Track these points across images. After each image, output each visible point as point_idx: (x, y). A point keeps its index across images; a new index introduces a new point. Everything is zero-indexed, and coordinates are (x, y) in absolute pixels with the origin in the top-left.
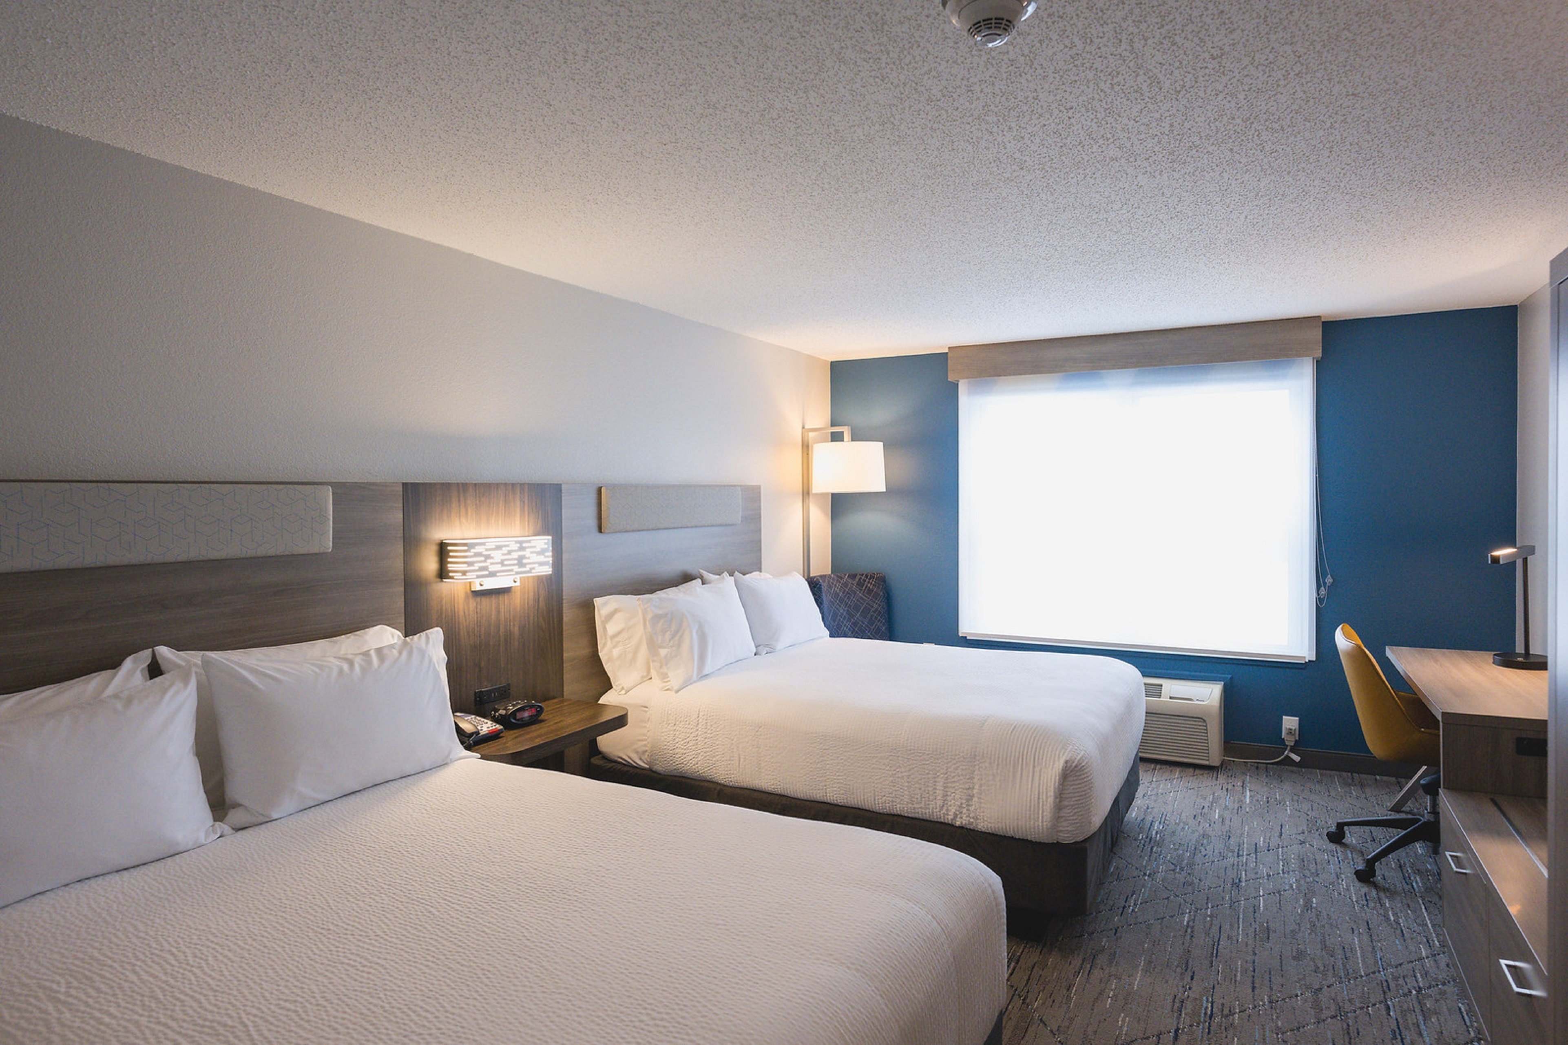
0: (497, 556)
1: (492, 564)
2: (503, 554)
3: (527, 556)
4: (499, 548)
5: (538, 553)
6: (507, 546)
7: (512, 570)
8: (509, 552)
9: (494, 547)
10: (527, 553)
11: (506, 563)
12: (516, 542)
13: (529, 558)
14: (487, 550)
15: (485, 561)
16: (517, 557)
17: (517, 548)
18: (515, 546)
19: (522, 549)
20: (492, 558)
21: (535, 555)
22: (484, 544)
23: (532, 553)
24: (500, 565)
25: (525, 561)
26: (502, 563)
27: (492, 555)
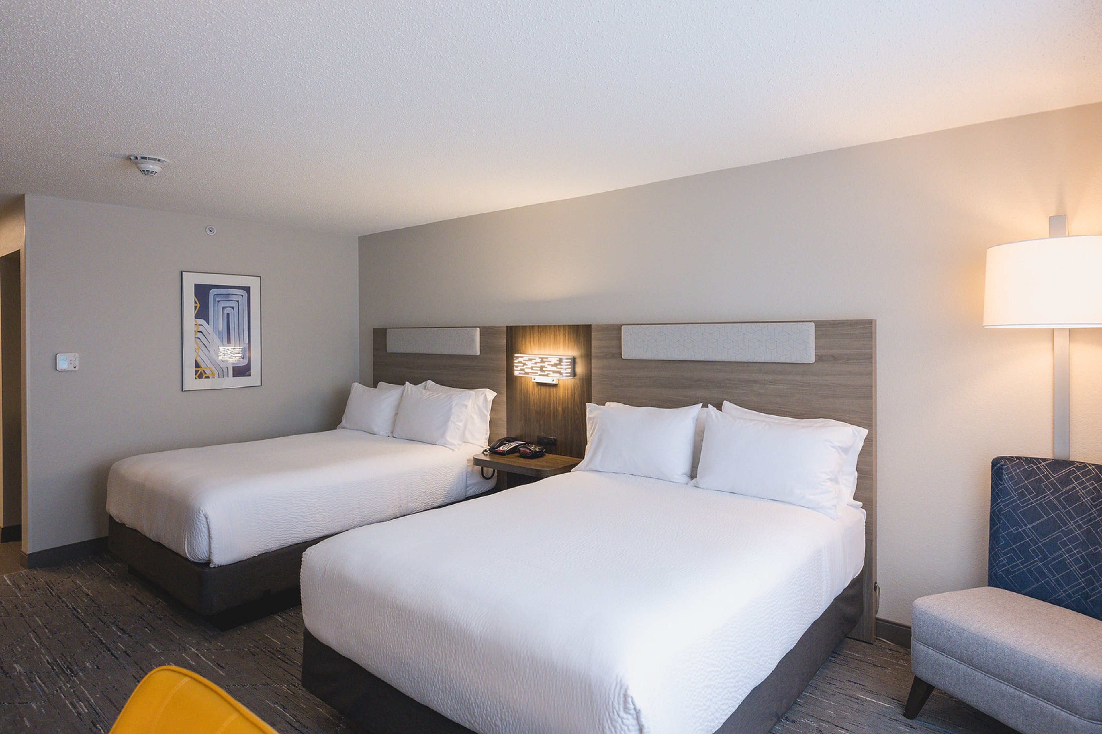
0: (529, 364)
1: (526, 368)
2: (532, 364)
3: (546, 366)
4: (530, 360)
5: (552, 366)
6: (535, 359)
7: (537, 373)
8: (536, 363)
9: (527, 359)
10: (546, 364)
11: (534, 368)
12: (540, 358)
13: (546, 368)
14: (524, 360)
15: (523, 366)
16: (539, 366)
17: (539, 361)
18: (539, 360)
19: (542, 362)
20: (527, 365)
21: (550, 366)
22: (522, 357)
23: (548, 365)
24: (530, 369)
25: (544, 369)
26: (532, 368)
27: (527, 364)
